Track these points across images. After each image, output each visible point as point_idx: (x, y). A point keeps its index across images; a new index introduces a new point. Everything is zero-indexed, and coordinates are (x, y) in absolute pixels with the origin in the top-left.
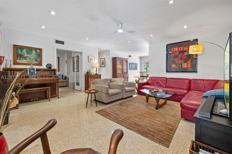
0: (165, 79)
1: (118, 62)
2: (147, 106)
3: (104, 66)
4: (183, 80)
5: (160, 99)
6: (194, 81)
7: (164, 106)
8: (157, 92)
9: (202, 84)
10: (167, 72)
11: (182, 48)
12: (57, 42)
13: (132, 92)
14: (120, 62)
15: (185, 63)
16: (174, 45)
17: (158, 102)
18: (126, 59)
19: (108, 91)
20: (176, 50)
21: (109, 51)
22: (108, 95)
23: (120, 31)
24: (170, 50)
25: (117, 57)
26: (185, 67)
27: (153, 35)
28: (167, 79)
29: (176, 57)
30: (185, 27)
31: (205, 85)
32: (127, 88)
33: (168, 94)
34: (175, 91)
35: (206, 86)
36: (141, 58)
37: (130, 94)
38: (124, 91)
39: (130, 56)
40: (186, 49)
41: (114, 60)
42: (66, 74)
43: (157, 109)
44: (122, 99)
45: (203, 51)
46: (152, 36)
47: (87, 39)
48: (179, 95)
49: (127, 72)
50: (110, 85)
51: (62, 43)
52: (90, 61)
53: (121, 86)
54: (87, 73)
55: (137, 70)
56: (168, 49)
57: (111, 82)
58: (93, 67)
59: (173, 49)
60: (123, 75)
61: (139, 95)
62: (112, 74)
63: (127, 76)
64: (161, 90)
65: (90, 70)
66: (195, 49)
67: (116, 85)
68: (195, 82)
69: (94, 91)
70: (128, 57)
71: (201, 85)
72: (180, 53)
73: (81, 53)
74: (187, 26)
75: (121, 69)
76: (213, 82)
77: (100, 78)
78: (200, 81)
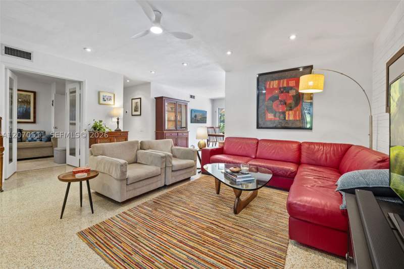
0: (255, 142)
1: (167, 107)
2: (215, 204)
3: (138, 113)
4: (287, 145)
5: (243, 192)
6: (307, 145)
7: (252, 203)
8: (237, 172)
9: (322, 152)
10: (258, 127)
11: (285, 82)
12: (9, 51)
13: (188, 170)
14: (171, 108)
15: (290, 112)
16: (271, 75)
17: (238, 196)
18: (185, 101)
19: (124, 173)
20: (275, 86)
21: (150, 83)
22: (125, 182)
23: (156, 30)
24: (263, 88)
25: (166, 96)
26: (291, 118)
27: (232, 52)
28: (258, 141)
29: (274, 99)
30: (293, 37)
31: (326, 154)
32: (176, 163)
33: (260, 172)
34: (273, 167)
35: (328, 155)
36: (213, 101)
37: (182, 174)
38: (169, 170)
39: (192, 97)
40: (292, 83)
41: (159, 102)
42: (51, 130)
43: (236, 212)
44: (165, 187)
45: (324, 88)
46: (229, 53)
47: (89, 50)
48: (281, 176)
49: (186, 127)
50: (139, 156)
51: (27, 55)
52: (102, 101)
53: (162, 157)
54: (95, 128)
55: (206, 123)
56: (260, 83)
57: (141, 149)
58: (110, 116)
59: (270, 84)
60: (178, 133)
61: (204, 175)
62: (154, 130)
63: (185, 134)
64: (244, 169)
65: (101, 121)
66: (311, 83)
67: (151, 155)
68: (309, 148)
69: (85, 175)
70: (188, 99)
71: (319, 155)
72: (282, 92)
73: (80, 83)
74: (297, 36)
75: (173, 121)
76: (341, 149)
77: (126, 139)
78: (318, 147)
